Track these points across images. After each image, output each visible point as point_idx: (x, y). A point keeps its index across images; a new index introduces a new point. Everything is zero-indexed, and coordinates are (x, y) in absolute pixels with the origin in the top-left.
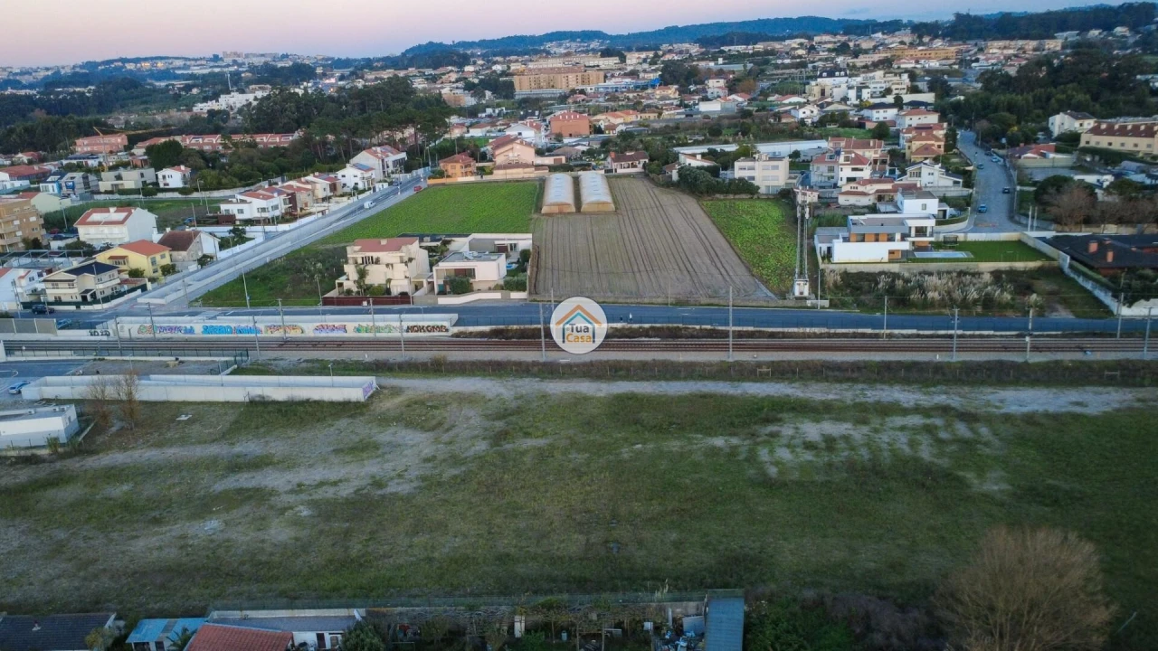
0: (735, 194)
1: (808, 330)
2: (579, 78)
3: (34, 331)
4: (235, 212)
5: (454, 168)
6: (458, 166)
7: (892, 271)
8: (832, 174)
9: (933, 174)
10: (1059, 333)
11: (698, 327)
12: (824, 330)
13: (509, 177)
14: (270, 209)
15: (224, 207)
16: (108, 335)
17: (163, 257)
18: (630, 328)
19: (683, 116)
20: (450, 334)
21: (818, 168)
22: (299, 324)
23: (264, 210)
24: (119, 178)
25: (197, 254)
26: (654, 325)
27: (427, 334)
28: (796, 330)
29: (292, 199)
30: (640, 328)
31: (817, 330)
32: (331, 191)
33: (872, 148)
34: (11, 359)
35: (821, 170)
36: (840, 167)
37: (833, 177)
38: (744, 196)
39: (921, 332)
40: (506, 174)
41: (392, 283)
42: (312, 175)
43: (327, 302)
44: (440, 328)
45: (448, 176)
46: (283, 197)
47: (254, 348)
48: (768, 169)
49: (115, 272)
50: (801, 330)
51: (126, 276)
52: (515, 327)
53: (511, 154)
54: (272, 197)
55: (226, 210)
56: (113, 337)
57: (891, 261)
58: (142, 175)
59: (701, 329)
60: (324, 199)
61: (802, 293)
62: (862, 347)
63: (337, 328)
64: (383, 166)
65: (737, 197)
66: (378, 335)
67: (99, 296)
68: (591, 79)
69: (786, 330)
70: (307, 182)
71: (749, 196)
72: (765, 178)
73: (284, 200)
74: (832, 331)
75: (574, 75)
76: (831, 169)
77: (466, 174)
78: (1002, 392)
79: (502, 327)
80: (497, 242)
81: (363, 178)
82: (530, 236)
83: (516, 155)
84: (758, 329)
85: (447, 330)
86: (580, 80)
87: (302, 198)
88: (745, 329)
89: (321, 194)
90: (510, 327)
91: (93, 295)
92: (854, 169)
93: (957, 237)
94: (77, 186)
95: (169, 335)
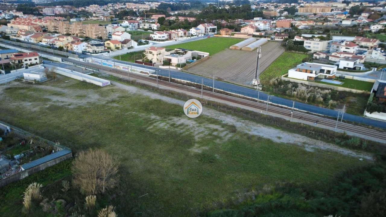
0: (299, 51)
1: (238, 95)
2: (321, 10)
3: (74, 58)
4: (153, 37)
5: (223, 32)
6: (224, 31)
7: (305, 84)
8: (338, 49)
9: (377, 54)
10: (323, 115)
11: (208, 87)
12: (243, 96)
13: (239, 37)
14: (161, 37)
15: (151, 35)
16: (86, 61)
17: (119, 45)
18: (191, 83)
19: (335, 25)
20: (149, 75)
21: (333, 46)
22: (120, 66)
23: (160, 37)
24: (145, 25)
25: (130, 46)
26: (198, 84)
27: (144, 74)
28: (235, 94)
29: (170, 35)
30: (194, 84)
31: (241, 95)
32: (184, 34)
33: (371, 42)
34: (63, 63)
35: (334, 47)
36: (341, 47)
37: (338, 50)
38: (302, 52)
39: (273, 104)
40: (238, 36)
41: (153, 59)
42: (180, 29)
43: (136, 62)
44: (147, 73)
45: (221, 35)
46: (168, 34)
47: (101, 69)
48: (315, 44)
49: (103, 47)
50: (236, 94)
51: (106, 48)
52: (164, 77)
53: (246, 30)
54: (164, 34)
55: (151, 36)
56: (87, 62)
57: (308, 80)
58: (150, 25)
59: (209, 88)
60: (181, 37)
61: (254, 84)
62: (242, 103)
63: (126, 69)
64: (205, 30)
65: (299, 52)
66: (133, 72)
67: (97, 52)
68: (326, 10)
69: (232, 93)
70: (177, 31)
71: (303, 53)
72: (314, 47)
73: (167, 35)
74: (245, 97)
75: (319, 8)
76: (338, 47)
77: (226, 34)
78: (262, 127)
79: (161, 76)
80: (199, 54)
81: (197, 32)
82: (208, 54)
83: (247, 30)
84: (224, 91)
85: (149, 74)
86: (321, 11)
87: (173, 35)
88: (221, 90)
89: (180, 35)
90: (163, 76)
91: (96, 51)
92: (346, 48)
93: (345, 76)
94: (136, 26)
95: (96, 63)
